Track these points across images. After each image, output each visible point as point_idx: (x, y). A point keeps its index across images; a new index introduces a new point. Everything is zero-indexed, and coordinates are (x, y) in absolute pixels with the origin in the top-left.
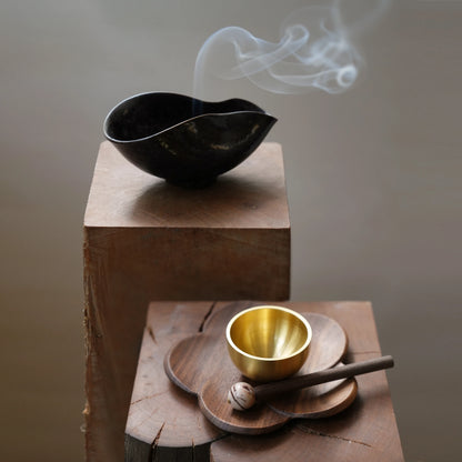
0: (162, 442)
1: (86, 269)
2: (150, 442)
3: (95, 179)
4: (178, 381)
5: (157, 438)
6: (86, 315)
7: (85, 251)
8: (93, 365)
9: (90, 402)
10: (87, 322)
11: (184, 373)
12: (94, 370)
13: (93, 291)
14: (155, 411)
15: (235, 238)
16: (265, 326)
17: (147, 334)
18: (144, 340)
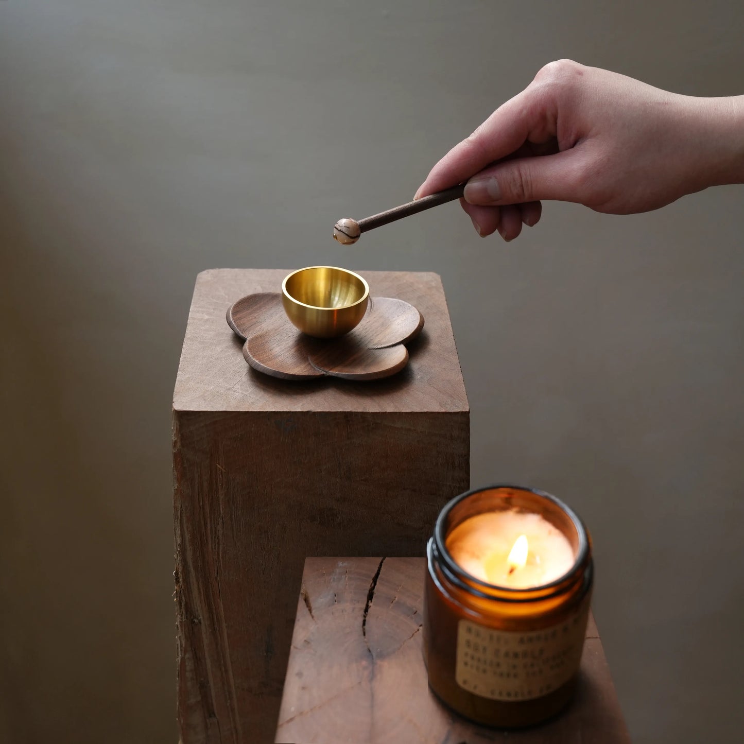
1: (178, 492)
3: (190, 331)
6: (177, 582)
7: (175, 455)
8: (188, 675)
10: (179, 594)
12: (189, 684)
13: (188, 537)
17: (301, 604)
18: (299, 614)
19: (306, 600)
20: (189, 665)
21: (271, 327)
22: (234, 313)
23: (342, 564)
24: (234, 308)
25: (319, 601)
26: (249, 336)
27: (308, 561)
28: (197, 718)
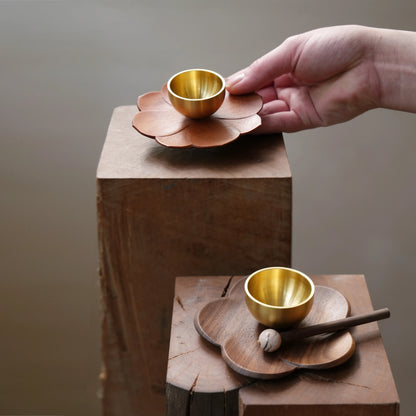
0: (198, 389)
2: (189, 389)
4: (205, 334)
5: (194, 385)
7: (98, 204)
9: (107, 366)
10: (102, 281)
11: (211, 329)
13: (107, 249)
14: (190, 365)
15: (244, 187)
16: (276, 283)
17: (176, 303)
18: (174, 308)
19: (179, 302)
20: (109, 321)
21: (234, 330)
22: (202, 323)
23: (202, 280)
24: (200, 317)
25: (188, 302)
26: (222, 342)
27: (178, 280)
28: (115, 352)
